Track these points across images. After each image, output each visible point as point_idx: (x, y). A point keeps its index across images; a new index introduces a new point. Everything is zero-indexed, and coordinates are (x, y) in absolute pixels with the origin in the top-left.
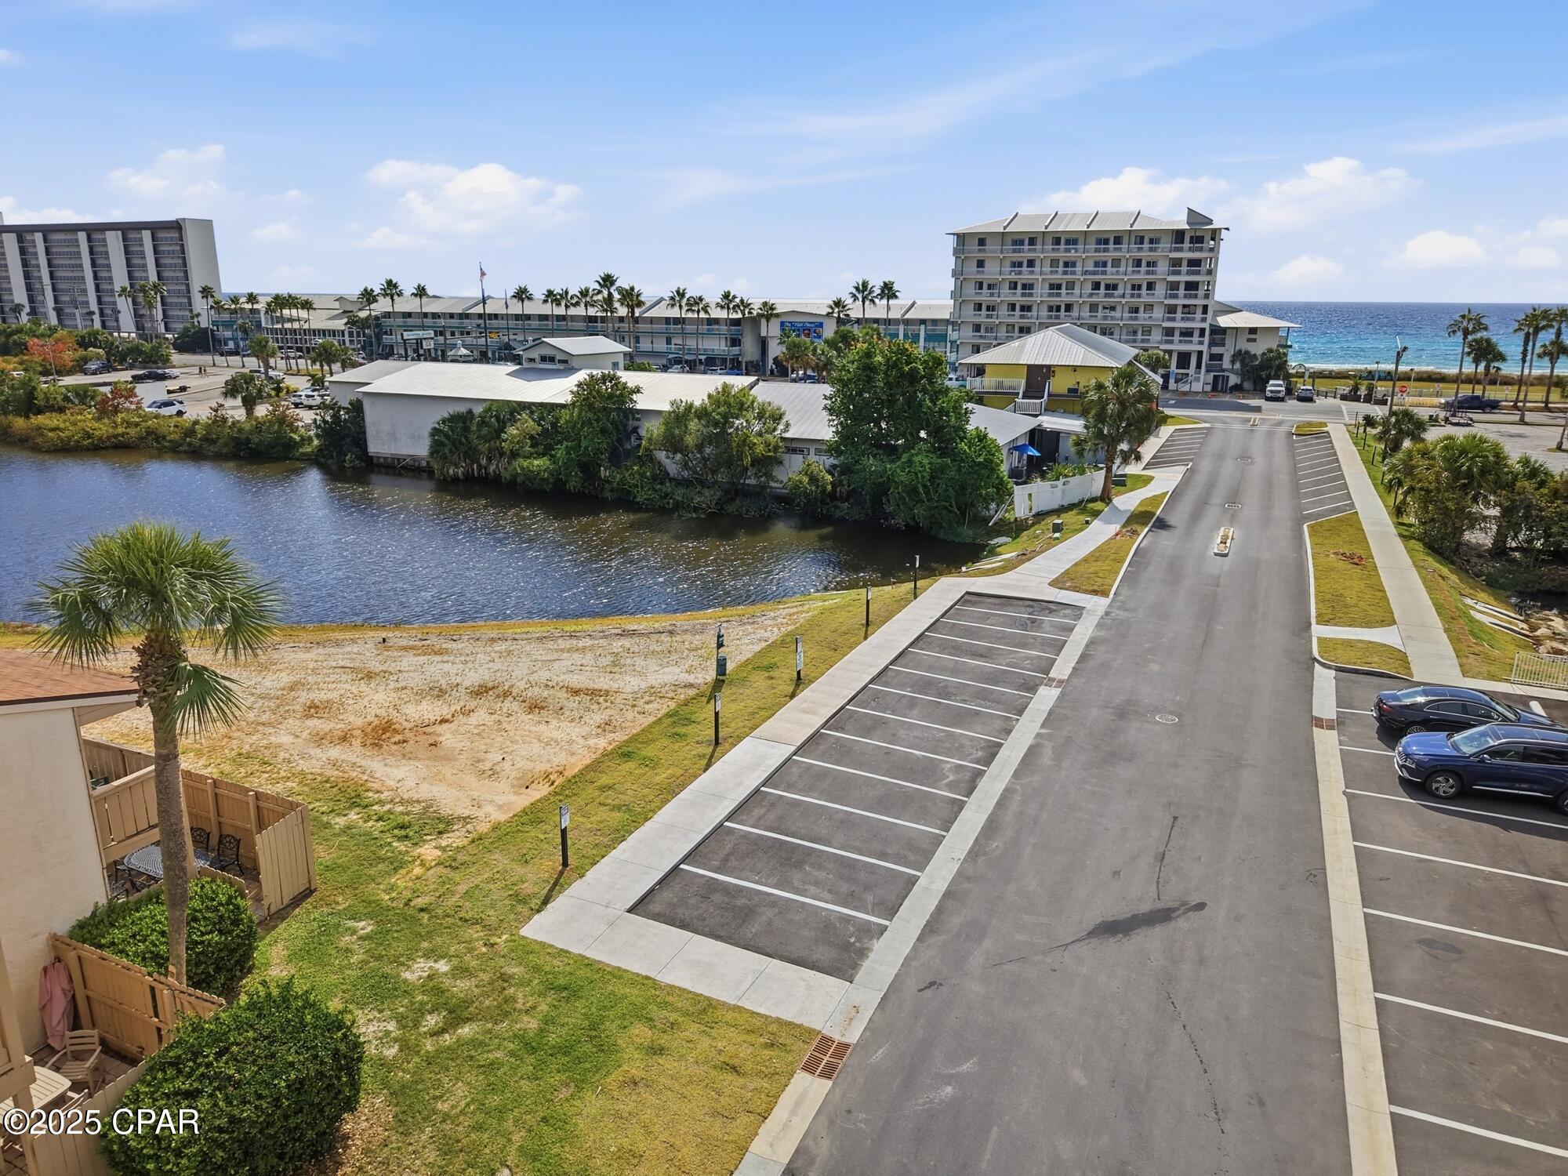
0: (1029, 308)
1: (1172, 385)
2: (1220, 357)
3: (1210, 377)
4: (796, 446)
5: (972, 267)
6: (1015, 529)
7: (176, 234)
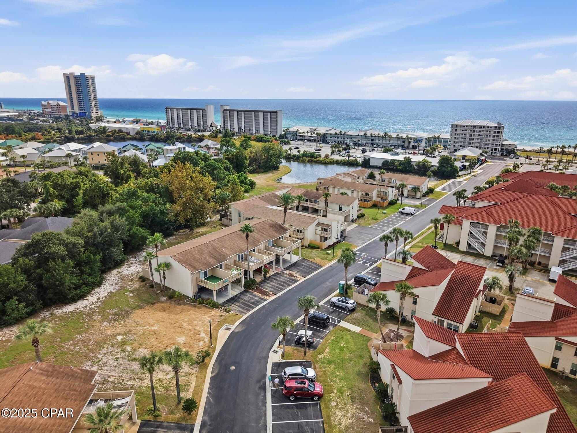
0: (465, 139)
1: (493, 154)
2: (503, 149)
3: (501, 153)
4: (432, 166)
5: (454, 130)
6: (459, 176)
7: (276, 114)
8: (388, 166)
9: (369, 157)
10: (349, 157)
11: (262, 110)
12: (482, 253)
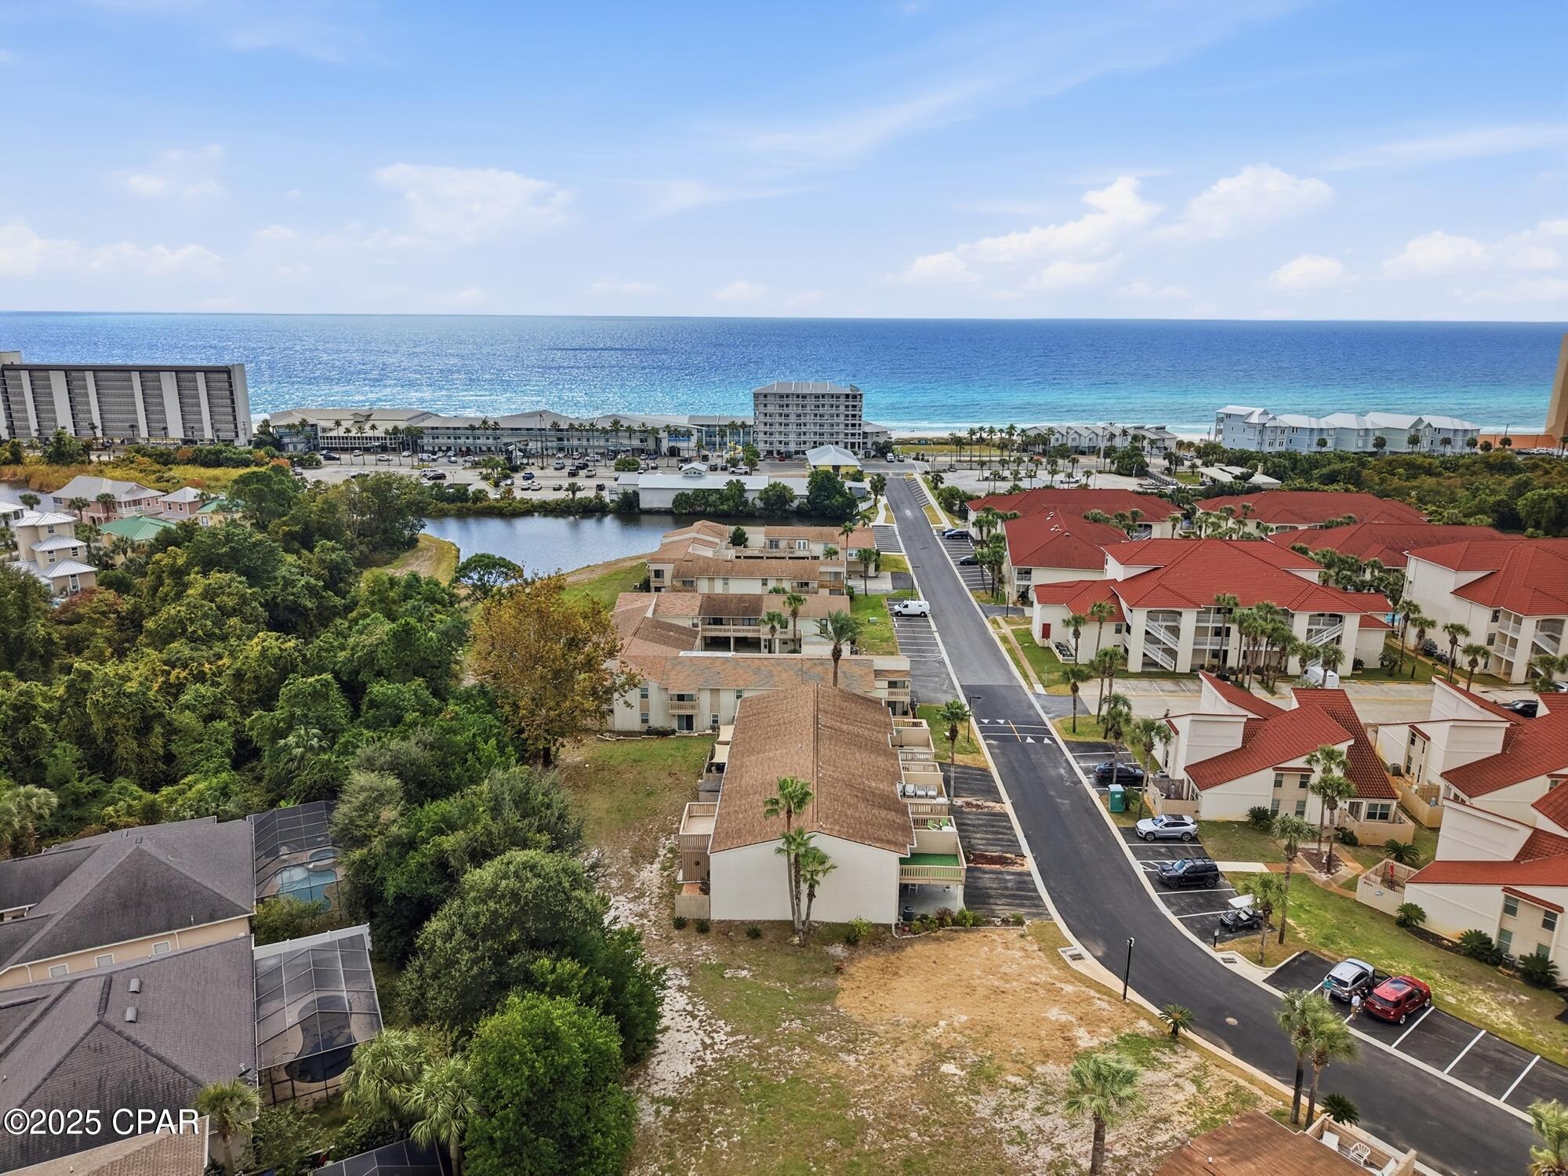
0: (788, 425)
2: (866, 443)
3: (864, 452)
4: (796, 497)
5: (761, 406)
7: (225, 376)
8: (692, 505)
9: (634, 488)
10: (574, 493)
11: (169, 364)
12: (1172, 669)
